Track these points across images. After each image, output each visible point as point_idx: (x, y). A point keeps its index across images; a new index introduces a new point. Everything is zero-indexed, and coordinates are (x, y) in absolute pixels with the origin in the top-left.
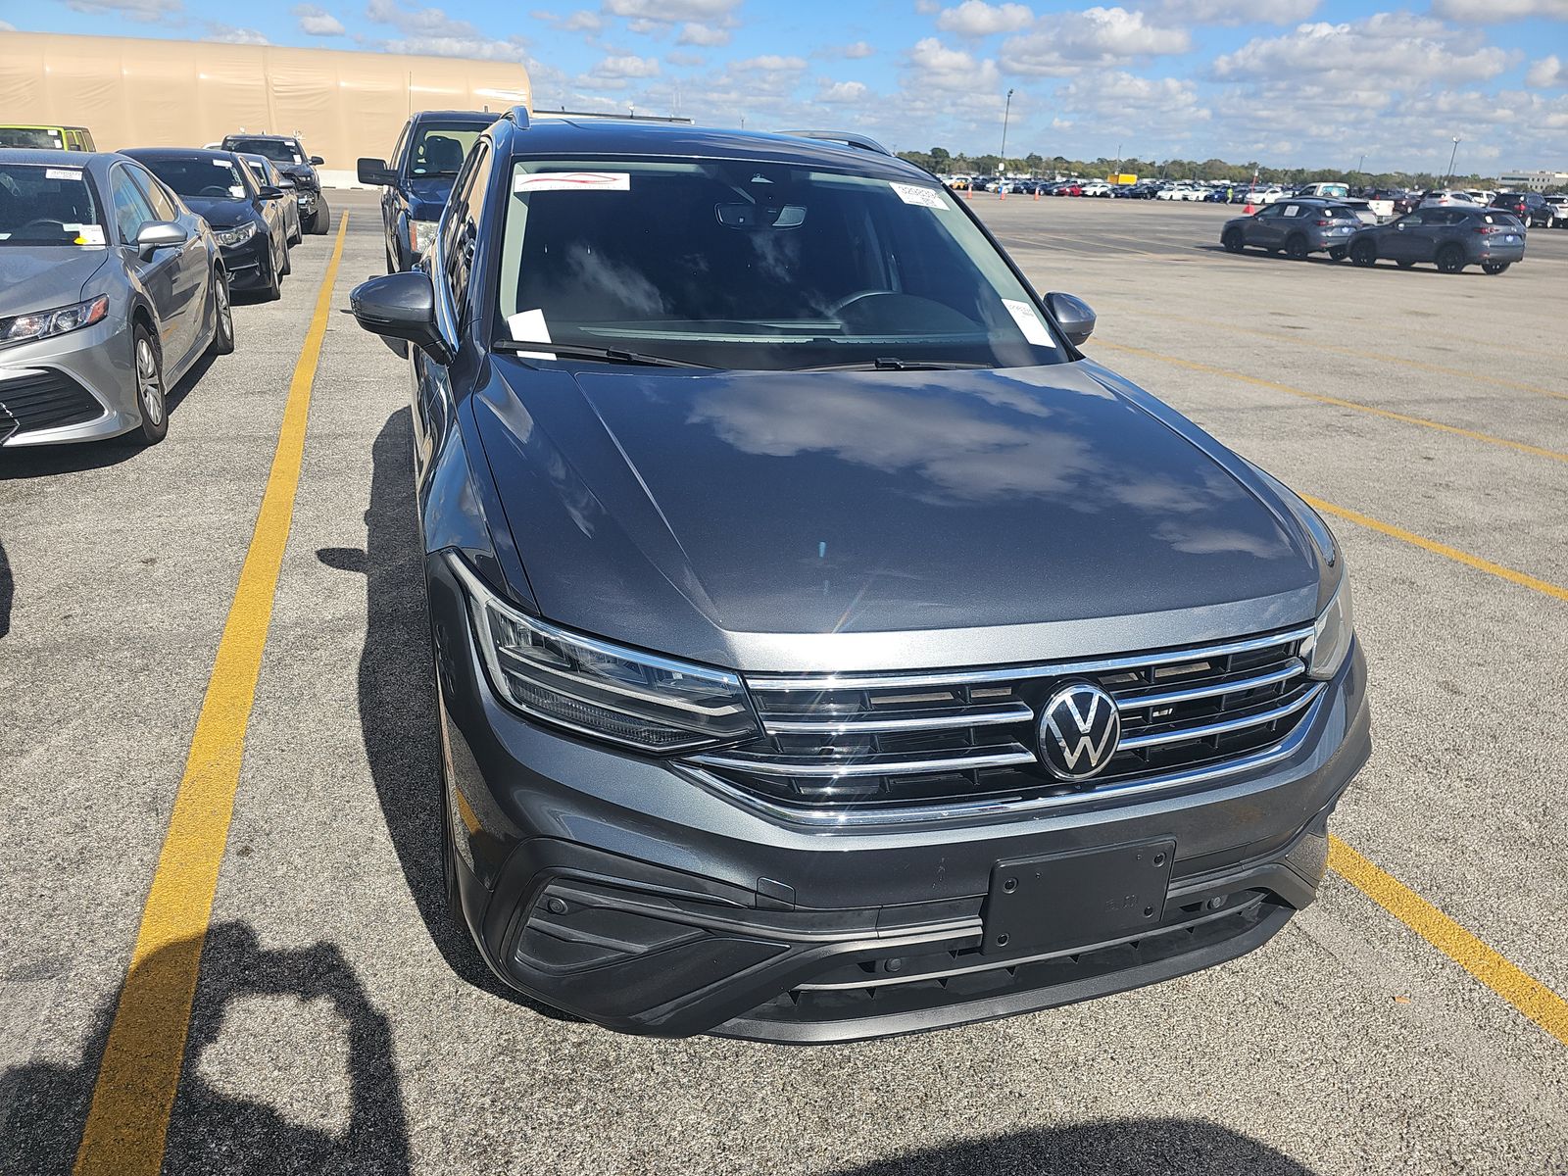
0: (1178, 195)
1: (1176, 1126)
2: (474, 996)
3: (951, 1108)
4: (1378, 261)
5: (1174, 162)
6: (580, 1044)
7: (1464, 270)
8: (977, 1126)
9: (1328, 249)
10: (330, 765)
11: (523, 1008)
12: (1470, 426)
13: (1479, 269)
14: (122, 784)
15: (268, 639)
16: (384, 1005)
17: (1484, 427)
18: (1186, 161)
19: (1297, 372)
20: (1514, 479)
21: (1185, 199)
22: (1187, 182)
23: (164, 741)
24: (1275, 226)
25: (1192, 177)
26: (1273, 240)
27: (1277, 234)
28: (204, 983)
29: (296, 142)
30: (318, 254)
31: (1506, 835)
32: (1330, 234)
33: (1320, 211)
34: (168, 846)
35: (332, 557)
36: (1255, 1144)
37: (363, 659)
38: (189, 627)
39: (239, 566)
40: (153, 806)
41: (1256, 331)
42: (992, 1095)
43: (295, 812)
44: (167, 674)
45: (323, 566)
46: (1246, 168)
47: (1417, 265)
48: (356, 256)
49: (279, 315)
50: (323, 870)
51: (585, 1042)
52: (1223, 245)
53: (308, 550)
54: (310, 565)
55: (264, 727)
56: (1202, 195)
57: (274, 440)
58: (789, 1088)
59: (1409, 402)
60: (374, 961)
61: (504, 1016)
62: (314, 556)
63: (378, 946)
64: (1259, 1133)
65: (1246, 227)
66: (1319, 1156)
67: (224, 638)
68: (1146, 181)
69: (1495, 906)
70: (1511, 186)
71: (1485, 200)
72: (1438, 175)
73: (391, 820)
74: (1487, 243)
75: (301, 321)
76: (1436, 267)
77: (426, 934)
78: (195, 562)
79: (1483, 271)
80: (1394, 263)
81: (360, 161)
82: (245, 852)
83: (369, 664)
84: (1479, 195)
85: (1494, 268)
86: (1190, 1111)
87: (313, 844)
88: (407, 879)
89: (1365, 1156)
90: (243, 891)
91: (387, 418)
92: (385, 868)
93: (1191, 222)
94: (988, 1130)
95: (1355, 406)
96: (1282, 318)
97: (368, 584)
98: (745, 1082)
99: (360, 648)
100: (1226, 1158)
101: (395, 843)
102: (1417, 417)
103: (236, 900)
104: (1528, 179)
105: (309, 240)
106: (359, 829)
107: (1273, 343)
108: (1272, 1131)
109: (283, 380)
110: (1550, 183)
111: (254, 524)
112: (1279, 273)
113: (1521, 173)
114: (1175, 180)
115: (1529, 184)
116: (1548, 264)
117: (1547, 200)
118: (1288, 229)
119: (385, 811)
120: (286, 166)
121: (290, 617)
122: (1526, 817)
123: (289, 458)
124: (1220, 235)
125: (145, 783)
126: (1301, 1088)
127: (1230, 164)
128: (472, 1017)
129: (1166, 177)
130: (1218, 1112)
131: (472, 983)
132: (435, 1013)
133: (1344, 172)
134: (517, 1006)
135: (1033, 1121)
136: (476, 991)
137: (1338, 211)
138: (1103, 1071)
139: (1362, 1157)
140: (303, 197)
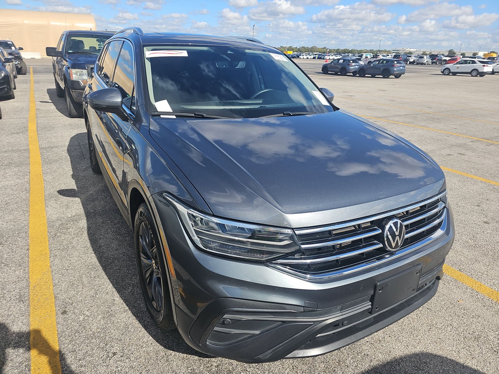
0: (305, 57)
1: (416, 355)
2: (173, 355)
3: (348, 364)
4: (366, 76)
5: (302, 47)
6: (218, 366)
7: (390, 77)
8: (359, 369)
9: (352, 72)
10: (88, 273)
11: (193, 356)
12: (409, 122)
13: (393, 77)
14: (5, 292)
15: (49, 227)
16: (140, 365)
17: (412, 123)
18: (306, 47)
19: (357, 109)
20: (426, 137)
21: (307, 58)
22: (307, 53)
23: (17, 272)
24: (336, 66)
25: (308, 51)
26: (337, 70)
27: (337, 68)
28: (64, 369)
29: (12, 42)
30: (25, 82)
31: (466, 245)
32: (352, 68)
33: (349, 61)
34: (32, 315)
35: (63, 193)
36: (440, 357)
37: (88, 231)
38: (14, 225)
39: (27, 199)
40: (21, 299)
41: (341, 97)
42: (359, 357)
43: (80, 294)
44: (11, 245)
45: (61, 196)
46: (323, 49)
47: (376, 76)
48: (40, 82)
49: (16, 104)
50: (99, 315)
51: (220, 365)
52: (322, 72)
53: (54, 191)
54: (56, 197)
55: (57, 261)
56: (312, 57)
57: (28, 150)
58: (295, 368)
59: (390, 116)
60: (130, 348)
61: (186, 361)
62: (57, 194)
63: (130, 342)
64: (440, 353)
65: (328, 66)
66: (459, 357)
67: (30, 228)
68: (295, 53)
69: (472, 267)
70: (395, 53)
71: (390, 57)
72: (376, 50)
73: (119, 291)
74: (395, 69)
75: (26, 106)
76: (382, 77)
77: (147, 334)
78: (9, 199)
79: (395, 77)
80: (370, 76)
81: (47, 48)
82: (64, 312)
83: (91, 232)
84: (388, 55)
85: (397, 76)
86: (418, 349)
87: (91, 305)
88: (132, 313)
89: (471, 354)
90: (68, 329)
91: (69, 140)
92: (122, 310)
93: (311, 65)
94: (362, 369)
95: (376, 119)
96: (346, 93)
97: (81, 202)
98: (280, 369)
99: (86, 226)
100: (434, 363)
101: (123, 300)
102: (394, 121)
103: (67, 333)
104: (399, 51)
105: (20, 77)
106: (107, 296)
107: (347, 101)
108: (443, 351)
109: (25, 128)
110: (405, 52)
111: (29, 182)
112: (340, 80)
113: (398, 49)
114: (303, 52)
115: (400, 52)
116: (411, 74)
117: (408, 56)
118: (341, 67)
119: (115, 288)
120: (9, 51)
121: (54, 217)
122: (469, 238)
123: (35, 157)
124: (321, 69)
125: (14, 291)
126: (445, 335)
127: (318, 47)
128: (175, 363)
129: (301, 52)
130: (426, 348)
131: (170, 350)
132: (160, 364)
133: (350, 50)
134: (190, 356)
135: (375, 363)
136: (173, 353)
137: (354, 61)
138: (388, 341)
139: (470, 355)
140: (16, 62)
